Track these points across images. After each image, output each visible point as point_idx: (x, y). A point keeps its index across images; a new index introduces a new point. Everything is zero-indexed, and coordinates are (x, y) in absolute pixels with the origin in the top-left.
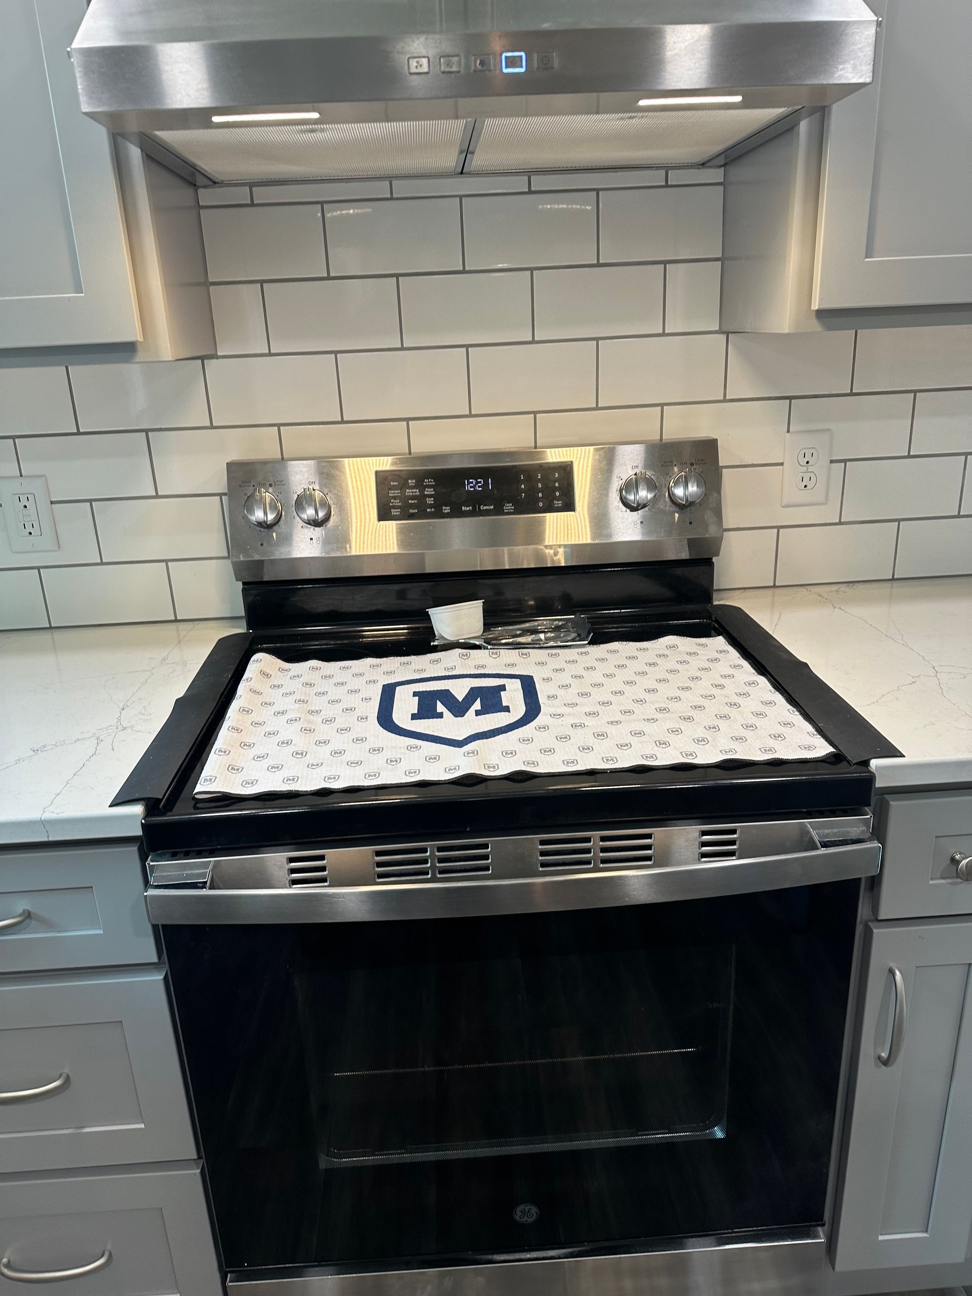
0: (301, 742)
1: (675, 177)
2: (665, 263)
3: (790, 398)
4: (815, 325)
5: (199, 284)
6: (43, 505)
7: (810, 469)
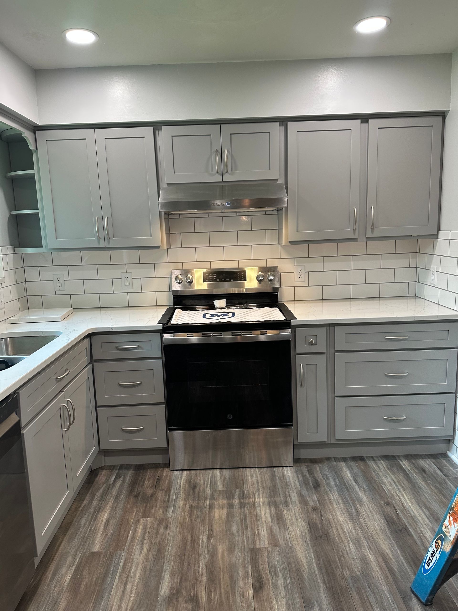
0: (188, 319)
1: (267, 213)
2: (266, 230)
3: (295, 258)
4: (289, 244)
5: (168, 233)
6: (131, 279)
7: (300, 274)
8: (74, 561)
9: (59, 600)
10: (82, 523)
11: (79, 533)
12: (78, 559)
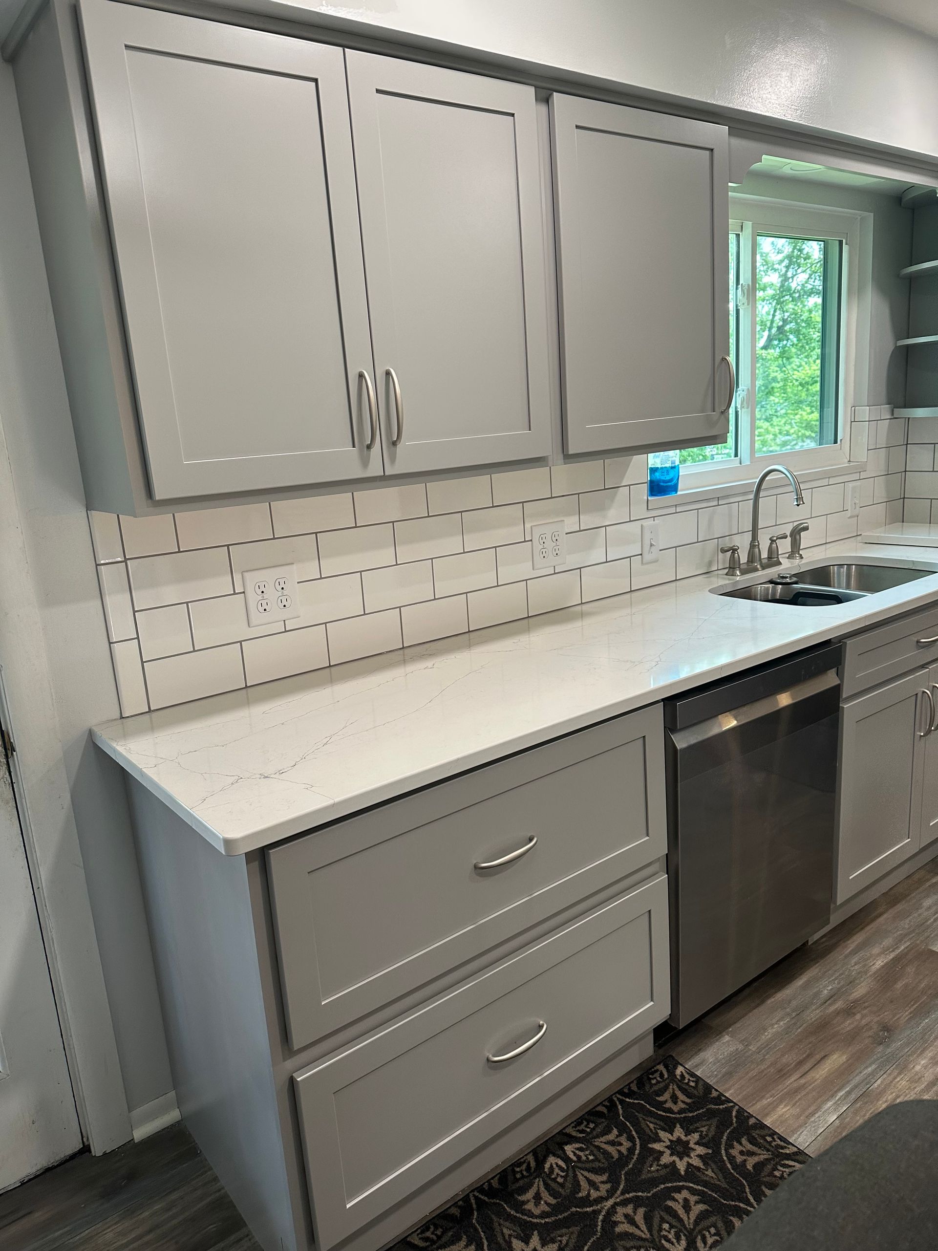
8: (895, 947)
9: (857, 981)
10: (924, 904)
11: (916, 915)
12: (903, 948)
